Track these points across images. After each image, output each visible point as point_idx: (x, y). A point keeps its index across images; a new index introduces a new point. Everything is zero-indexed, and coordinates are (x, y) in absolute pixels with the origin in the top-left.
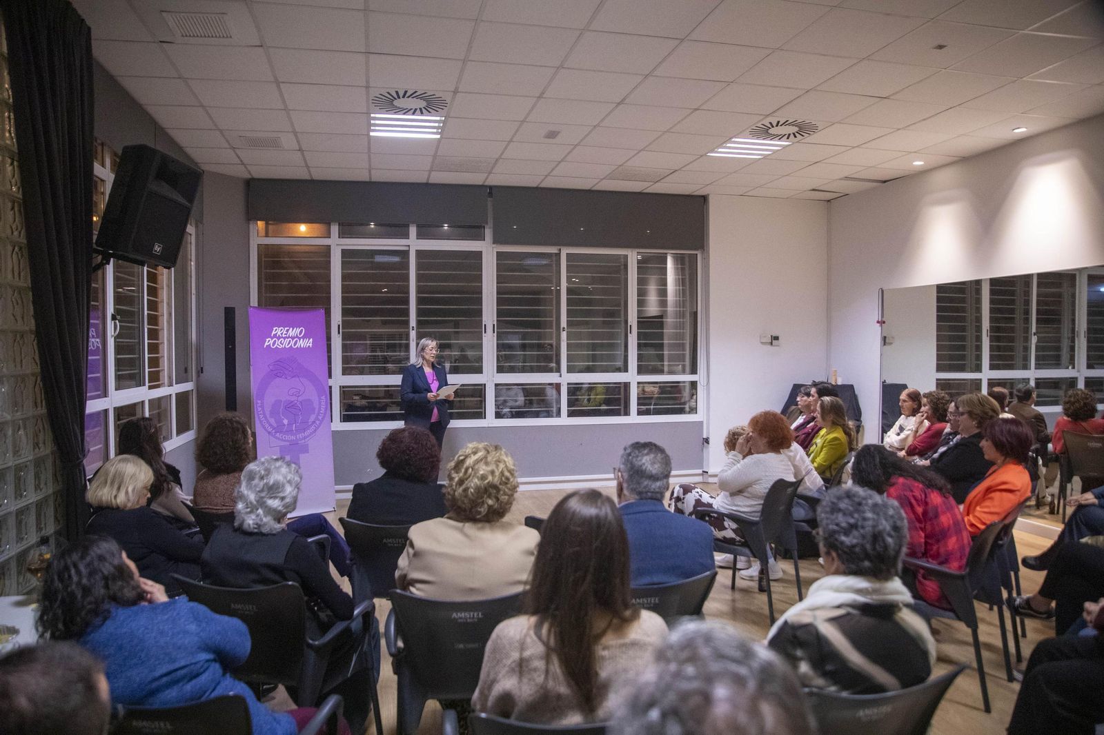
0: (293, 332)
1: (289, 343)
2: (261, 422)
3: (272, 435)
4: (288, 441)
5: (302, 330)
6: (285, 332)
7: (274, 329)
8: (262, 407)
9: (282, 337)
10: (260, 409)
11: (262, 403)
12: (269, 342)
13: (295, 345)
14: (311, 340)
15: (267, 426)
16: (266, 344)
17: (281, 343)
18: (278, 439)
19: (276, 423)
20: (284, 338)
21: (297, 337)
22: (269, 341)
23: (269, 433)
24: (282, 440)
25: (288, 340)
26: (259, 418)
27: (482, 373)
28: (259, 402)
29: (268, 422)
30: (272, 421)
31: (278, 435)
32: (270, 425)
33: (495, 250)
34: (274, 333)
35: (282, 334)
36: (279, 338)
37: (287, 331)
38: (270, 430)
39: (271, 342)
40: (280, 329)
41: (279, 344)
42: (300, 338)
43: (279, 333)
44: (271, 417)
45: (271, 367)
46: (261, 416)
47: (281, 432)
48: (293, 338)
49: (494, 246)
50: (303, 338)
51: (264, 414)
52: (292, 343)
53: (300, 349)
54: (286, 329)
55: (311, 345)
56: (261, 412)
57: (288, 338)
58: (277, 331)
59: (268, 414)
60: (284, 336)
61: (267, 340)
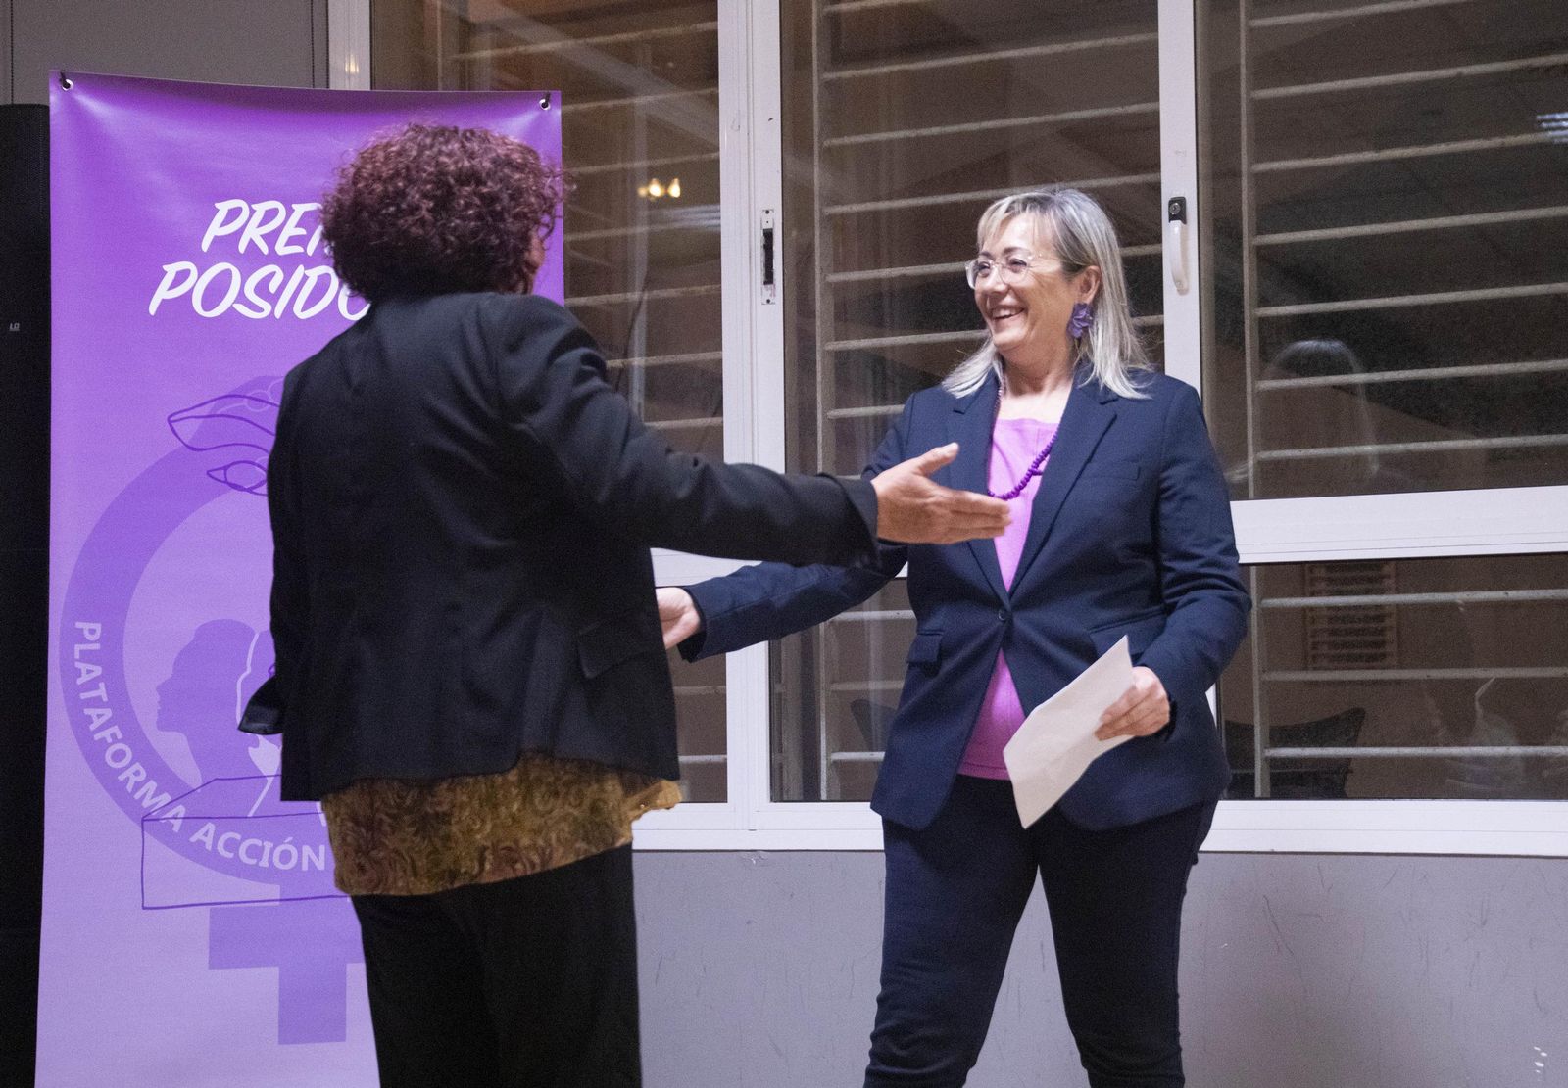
2: (93, 753)
3: (168, 838)
4: (270, 875)
6: (291, 230)
7: (224, 207)
8: (110, 657)
9: (273, 258)
10: (89, 671)
11: (113, 640)
12: (179, 282)
15: (133, 773)
16: (163, 292)
17: (262, 289)
18: (211, 859)
19: (199, 757)
20: (289, 264)
22: (181, 277)
23: (146, 819)
24: (235, 868)
25: (315, 273)
26: (81, 725)
28: (92, 630)
29: (146, 755)
30: (175, 749)
31: (205, 834)
32: (158, 770)
34: (215, 229)
35: (271, 238)
36: (252, 259)
38: (151, 797)
39: (198, 284)
40: (261, 208)
43: (254, 233)
44: (164, 724)
45: (188, 429)
46: (99, 716)
47: (225, 820)
51: (119, 700)
56: (101, 692)
58: (241, 219)
59: (146, 706)
60: (282, 249)
61: (171, 270)
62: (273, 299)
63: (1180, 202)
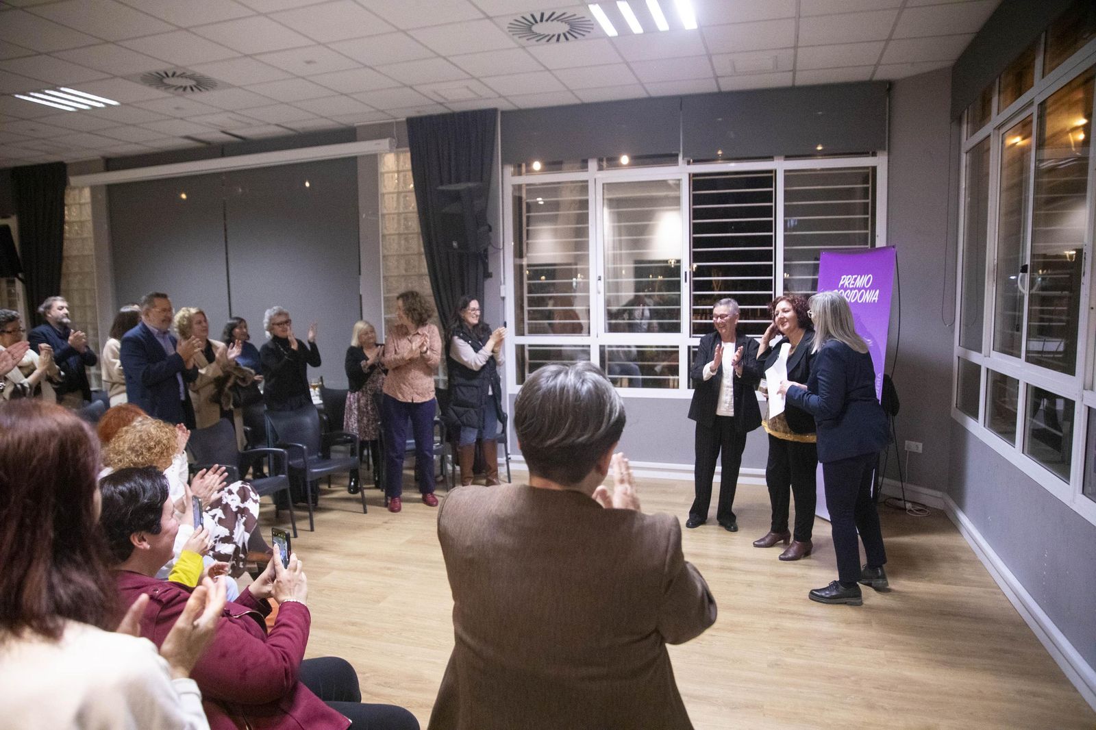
0: (859, 281)
1: (855, 296)
5: (870, 277)
6: (852, 282)
7: (842, 278)
9: (849, 289)
13: (861, 298)
14: (878, 291)
20: (851, 289)
21: (864, 288)
25: (855, 291)
34: (841, 283)
35: (849, 284)
36: (846, 289)
37: (855, 280)
40: (848, 277)
42: (866, 290)
43: (846, 283)
48: (859, 289)
50: (871, 288)
52: (858, 296)
53: (865, 305)
54: (854, 277)
55: (876, 299)
57: (854, 289)
58: (845, 280)
60: (851, 286)
62: (848, 298)
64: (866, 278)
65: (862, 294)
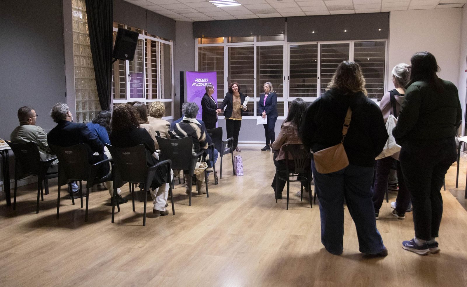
0: (203, 80)
5: (207, 80)
6: (200, 80)
7: (196, 79)
12: (194, 84)
13: (204, 85)
21: (205, 82)
27: (283, 97)
33: (289, 45)
34: (196, 81)
35: (199, 81)
36: (198, 82)
37: (201, 80)
39: (195, 84)
41: (198, 85)
42: (206, 83)
43: (198, 81)
48: (203, 83)
49: (288, 43)
50: (208, 82)
52: (203, 84)
54: (201, 79)
58: (197, 80)
60: (200, 82)
61: (193, 83)
63: (255, 78)
64: (206, 80)
65: (205, 84)
